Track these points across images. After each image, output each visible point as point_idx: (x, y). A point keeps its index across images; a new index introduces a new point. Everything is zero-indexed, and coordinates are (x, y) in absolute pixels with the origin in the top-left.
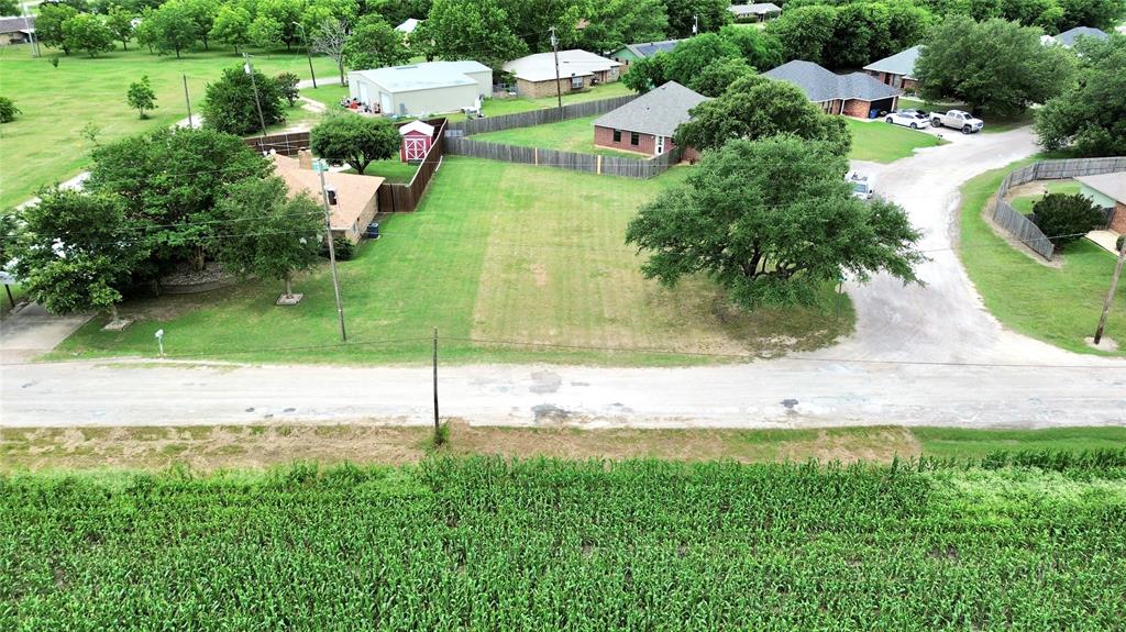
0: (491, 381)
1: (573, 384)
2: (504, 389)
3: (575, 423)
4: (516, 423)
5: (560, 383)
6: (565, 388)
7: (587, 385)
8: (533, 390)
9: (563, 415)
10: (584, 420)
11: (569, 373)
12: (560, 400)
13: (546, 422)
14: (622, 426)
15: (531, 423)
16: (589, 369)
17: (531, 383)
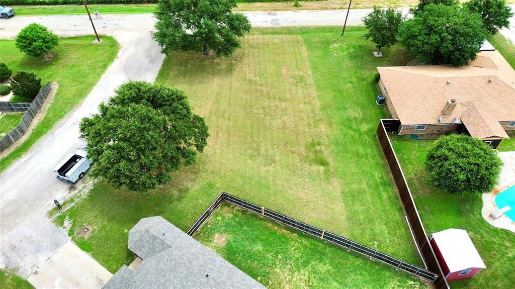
0: (291, 22)
1: (267, 22)
2: (286, 20)
3: (266, 12)
4: (281, 12)
5: (271, 22)
6: (269, 20)
7: (263, 21)
8: (278, 20)
9: (269, 14)
10: (264, 13)
11: (269, 25)
12: (270, 18)
13: (274, 12)
14: (254, 12)
15: (277, 12)
16: (263, 26)
17: (280, 22)
